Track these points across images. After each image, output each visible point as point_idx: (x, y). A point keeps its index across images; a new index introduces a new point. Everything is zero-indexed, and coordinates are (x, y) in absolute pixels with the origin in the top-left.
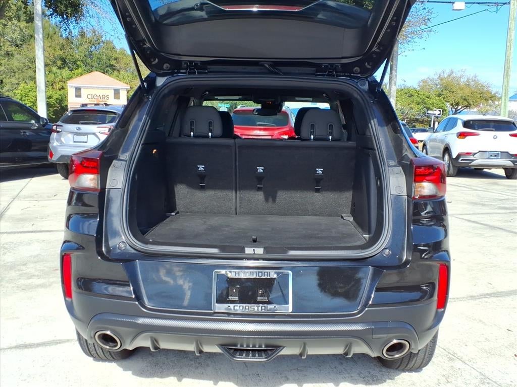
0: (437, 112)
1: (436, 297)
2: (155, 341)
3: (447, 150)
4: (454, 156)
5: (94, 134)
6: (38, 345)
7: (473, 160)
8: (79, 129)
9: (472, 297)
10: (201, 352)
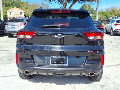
0: (110, 18)
1: (101, 62)
2: (38, 73)
3: (112, 29)
4: (114, 30)
5: (17, 25)
6: (9, 76)
7: (119, 31)
8: (13, 24)
9: (114, 65)
10: (48, 75)
